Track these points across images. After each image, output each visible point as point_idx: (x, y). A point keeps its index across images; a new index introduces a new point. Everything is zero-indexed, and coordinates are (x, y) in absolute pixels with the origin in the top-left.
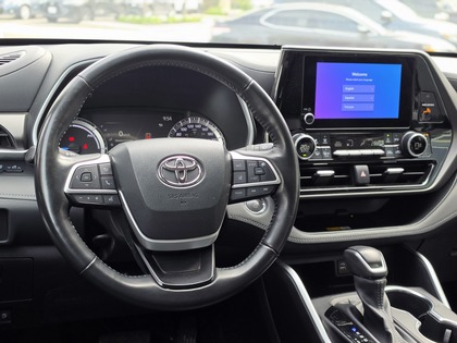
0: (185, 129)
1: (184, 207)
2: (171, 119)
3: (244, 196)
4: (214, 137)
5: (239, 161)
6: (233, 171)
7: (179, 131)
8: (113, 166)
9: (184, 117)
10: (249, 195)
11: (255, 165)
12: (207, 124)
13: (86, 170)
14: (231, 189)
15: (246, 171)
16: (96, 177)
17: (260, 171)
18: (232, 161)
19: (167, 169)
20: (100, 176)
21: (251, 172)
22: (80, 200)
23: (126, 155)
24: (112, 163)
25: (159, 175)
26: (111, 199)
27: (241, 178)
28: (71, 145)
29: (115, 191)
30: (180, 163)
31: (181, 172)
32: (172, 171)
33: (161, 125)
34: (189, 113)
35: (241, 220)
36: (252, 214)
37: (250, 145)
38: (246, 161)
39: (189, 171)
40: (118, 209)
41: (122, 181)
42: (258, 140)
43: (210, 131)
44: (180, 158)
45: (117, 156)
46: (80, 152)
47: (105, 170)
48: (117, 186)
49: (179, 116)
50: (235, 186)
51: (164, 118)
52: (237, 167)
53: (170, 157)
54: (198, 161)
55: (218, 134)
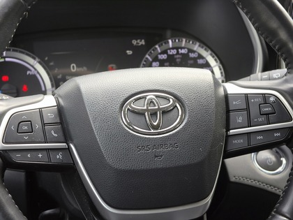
0: (164, 57)
1: (159, 164)
2: (143, 42)
3: (246, 146)
4: (206, 65)
5: (237, 96)
6: (228, 111)
7: (156, 59)
8: (60, 110)
9: (162, 39)
10: (253, 143)
11: (260, 100)
12: (196, 47)
13: (24, 118)
14: (228, 136)
15: (248, 109)
16: (38, 126)
17: (267, 109)
18: (226, 96)
19: (134, 112)
20: (44, 124)
21: (254, 111)
22: (17, 158)
23: (77, 95)
24: (59, 106)
25: (124, 121)
26: (59, 156)
27: (240, 120)
28: (5, 87)
29: (64, 145)
30: (151, 102)
31: (154, 114)
32: (140, 113)
33: (129, 52)
34: (169, 33)
35: (249, 182)
36: (266, 174)
37: (258, 73)
38: (246, 95)
39: (165, 112)
40: (69, 170)
41: (73, 130)
42: (270, 65)
43: (200, 57)
44: (151, 96)
45: (65, 97)
46: (17, 94)
47: (50, 117)
48: (67, 137)
49: (154, 37)
50: (232, 132)
51: (134, 42)
52: (234, 104)
53: (138, 95)
54: (177, 98)
55: (212, 61)
